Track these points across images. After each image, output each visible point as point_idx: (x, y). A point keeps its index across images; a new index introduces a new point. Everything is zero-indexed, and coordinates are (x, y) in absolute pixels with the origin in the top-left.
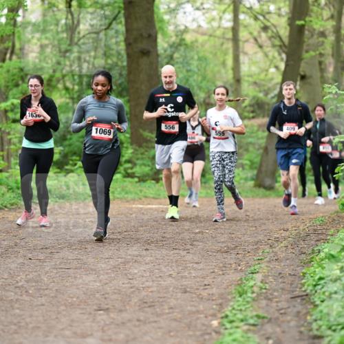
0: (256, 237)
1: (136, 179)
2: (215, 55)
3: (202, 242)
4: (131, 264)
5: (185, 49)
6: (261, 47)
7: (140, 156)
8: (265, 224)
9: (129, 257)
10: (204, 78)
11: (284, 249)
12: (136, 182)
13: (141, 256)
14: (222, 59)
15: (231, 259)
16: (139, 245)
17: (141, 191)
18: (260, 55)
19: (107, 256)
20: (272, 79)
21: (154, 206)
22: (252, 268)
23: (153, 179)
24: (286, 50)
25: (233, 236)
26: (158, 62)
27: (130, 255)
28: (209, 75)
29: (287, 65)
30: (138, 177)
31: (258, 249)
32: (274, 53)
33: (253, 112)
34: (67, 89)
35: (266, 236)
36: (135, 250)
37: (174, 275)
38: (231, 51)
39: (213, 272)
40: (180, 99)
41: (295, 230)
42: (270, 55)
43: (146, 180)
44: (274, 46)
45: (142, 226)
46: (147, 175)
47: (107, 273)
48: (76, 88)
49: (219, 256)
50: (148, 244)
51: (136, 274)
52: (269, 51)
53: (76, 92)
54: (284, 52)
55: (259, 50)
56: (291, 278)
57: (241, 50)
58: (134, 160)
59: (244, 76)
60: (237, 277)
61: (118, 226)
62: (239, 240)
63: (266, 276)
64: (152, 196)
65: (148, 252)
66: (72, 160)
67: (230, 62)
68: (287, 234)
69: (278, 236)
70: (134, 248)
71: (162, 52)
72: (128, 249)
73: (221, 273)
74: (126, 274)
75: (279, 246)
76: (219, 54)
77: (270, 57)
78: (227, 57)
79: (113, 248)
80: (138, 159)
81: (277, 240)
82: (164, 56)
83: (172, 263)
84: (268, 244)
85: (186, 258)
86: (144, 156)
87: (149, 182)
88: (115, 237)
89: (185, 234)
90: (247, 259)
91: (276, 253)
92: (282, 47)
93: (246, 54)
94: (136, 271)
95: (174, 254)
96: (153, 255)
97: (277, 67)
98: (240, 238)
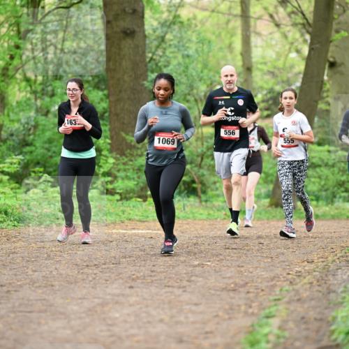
0: (271, 270)
1: (118, 197)
2: (219, 35)
3: (203, 277)
4: (111, 306)
5: (180, 28)
6: (278, 25)
7: (121, 167)
8: (283, 254)
9: (108, 297)
10: (205, 66)
11: (308, 286)
12: (118, 201)
13: (123, 295)
14: (227, 42)
15: (239, 299)
16: (121, 281)
17: (123, 212)
18: (277, 35)
19: (80, 296)
20: (292, 67)
21: (140, 231)
22: (267, 311)
23: (139, 197)
24: (310, 29)
25: (242, 269)
26: (145, 44)
27: (109, 294)
28: (212, 62)
29: (311, 49)
30: (120, 194)
31: (274, 286)
32: (294, 34)
33: (267, 109)
34: (27, 80)
35: (284, 269)
36: (116, 288)
37: (167, 319)
38: (239, 32)
39: (217, 316)
40: (241, 102)
41: (323, 262)
42: (290, 35)
43: (131, 198)
44: (294, 25)
45: (125, 258)
46: (132, 191)
47: (80, 318)
48: (40, 78)
49: (224, 295)
50: (133, 279)
51: (116, 318)
52: (289, 31)
53: (40, 84)
54: (308, 32)
55: (275, 29)
56: (317, 324)
57: (252, 29)
58: (114, 172)
59: (257, 63)
60: (247, 322)
61: (94, 256)
62: (250, 275)
63: (285, 322)
64: (137, 218)
65: (132, 290)
66: (34, 172)
67: (238, 45)
68: (312, 266)
69: (299, 269)
70: (115, 286)
71: (151, 32)
72: (107, 287)
73: (227, 317)
74: (104, 319)
75: (302, 283)
76: (223, 34)
77: (290, 39)
78: (234, 39)
79: (87, 286)
80: (119, 171)
81: (299, 274)
82: (153, 38)
83: (164, 304)
84: (287, 280)
85: (182, 298)
86: (127, 167)
87: (134, 199)
88: (91, 271)
89: (180, 267)
90: (261, 299)
91: (297, 292)
92: (306, 25)
93: (258, 34)
94: (117, 315)
95: (166, 292)
96: (140, 294)
97: (298, 51)
98: (251, 273)
